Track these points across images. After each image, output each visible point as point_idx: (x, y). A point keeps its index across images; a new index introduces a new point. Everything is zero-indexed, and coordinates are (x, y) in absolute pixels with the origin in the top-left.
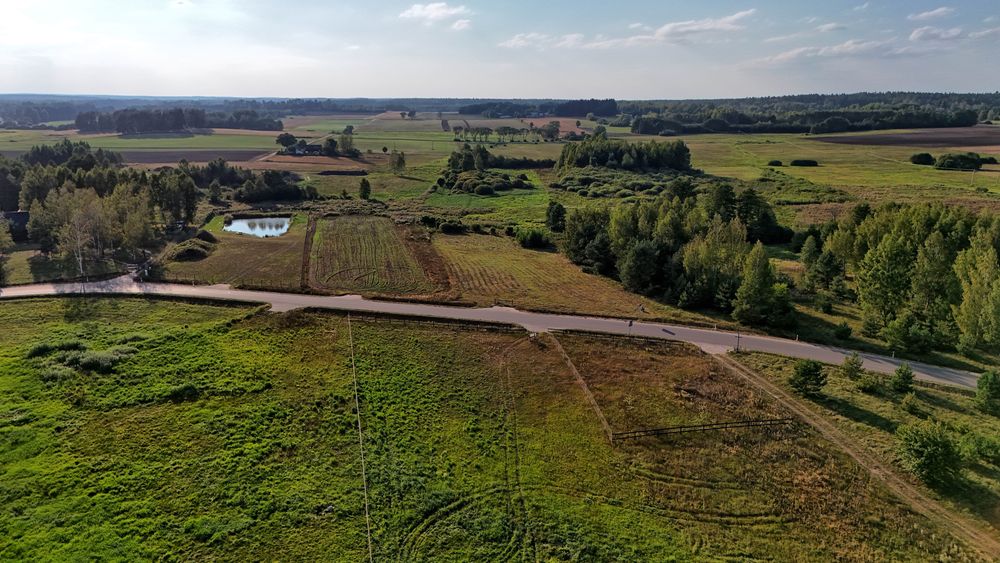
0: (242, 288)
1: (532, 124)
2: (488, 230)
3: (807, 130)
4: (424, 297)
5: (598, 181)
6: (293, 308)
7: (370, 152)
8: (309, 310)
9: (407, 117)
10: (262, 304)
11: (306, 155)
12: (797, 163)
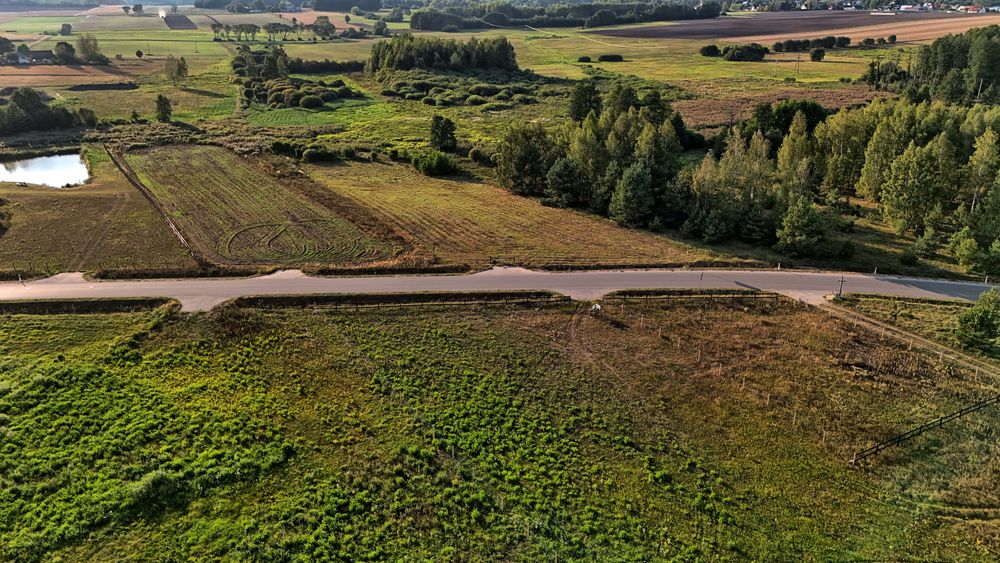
0: (104, 276)
1: (294, 20)
2: (366, 155)
3: (581, 24)
4: (391, 263)
5: (437, 86)
6: (218, 302)
7: (119, 57)
8: (242, 302)
9: (131, 12)
10: (163, 301)
11: (34, 64)
12: (605, 58)
